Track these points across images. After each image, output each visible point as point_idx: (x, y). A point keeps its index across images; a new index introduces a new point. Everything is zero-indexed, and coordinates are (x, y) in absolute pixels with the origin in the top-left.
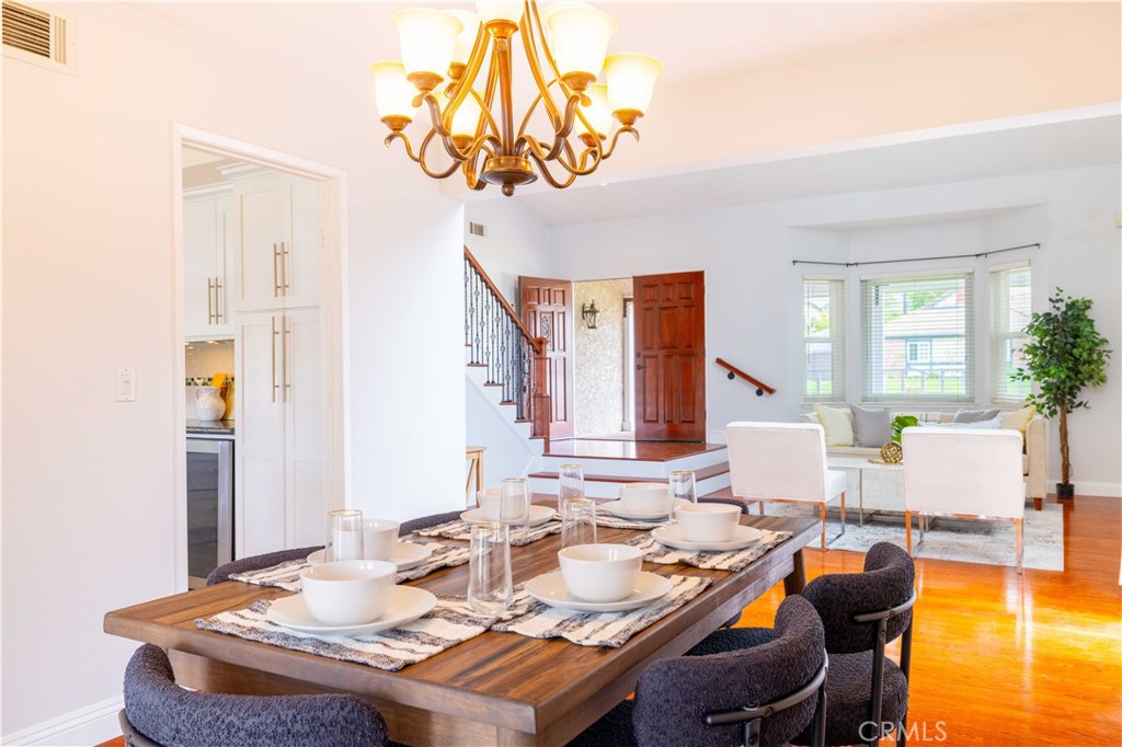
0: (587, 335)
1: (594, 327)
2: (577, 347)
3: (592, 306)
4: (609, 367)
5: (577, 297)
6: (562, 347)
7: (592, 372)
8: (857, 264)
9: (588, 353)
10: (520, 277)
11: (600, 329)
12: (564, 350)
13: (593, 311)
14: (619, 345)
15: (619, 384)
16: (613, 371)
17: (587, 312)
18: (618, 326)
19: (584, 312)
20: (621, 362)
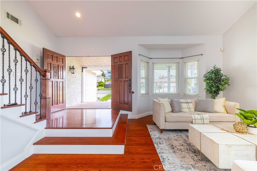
0: (71, 76)
1: (73, 73)
2: (68, 79)
3: (73, 67)
4: (78, 85)
5: (68, 64)
6: (62, 78)
7: (73, 86)
8: (152, 58)
9: (71, 81)
10: (43, 49)
11: (75, 74)
12: (63, 79)
13: (73, 68)
14: (81, 79)
15: (81, 90)
16: (79, 86)
17: (71, 68)
18: (81, 74)
19: (70, 68)
20: (81, 84)
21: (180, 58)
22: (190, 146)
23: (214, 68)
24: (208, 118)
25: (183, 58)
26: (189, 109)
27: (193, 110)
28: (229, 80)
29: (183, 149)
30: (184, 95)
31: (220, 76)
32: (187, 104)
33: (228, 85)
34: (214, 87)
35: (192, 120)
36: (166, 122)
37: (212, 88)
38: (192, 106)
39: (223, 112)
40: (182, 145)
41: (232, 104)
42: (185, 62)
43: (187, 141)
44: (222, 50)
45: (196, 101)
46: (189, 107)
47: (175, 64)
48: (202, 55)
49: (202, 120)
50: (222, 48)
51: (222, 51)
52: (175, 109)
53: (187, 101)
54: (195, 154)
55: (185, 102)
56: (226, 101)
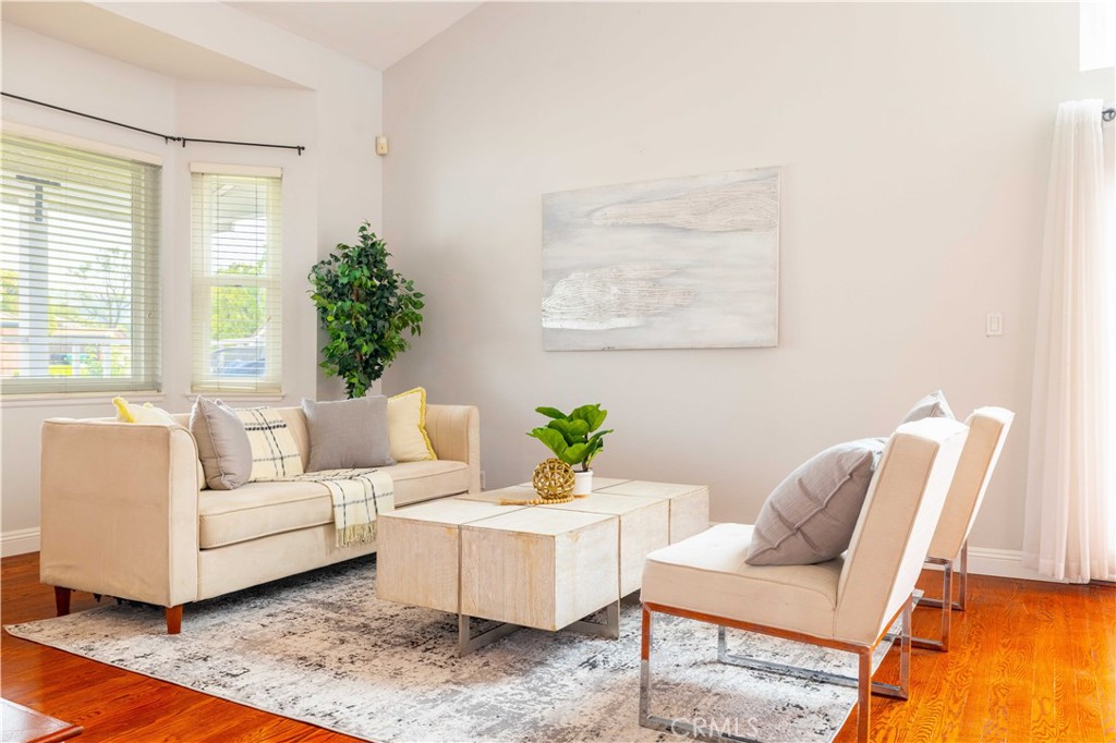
21: (167, 138)
22: (376, 632)
23: (365, 237)
24: (391, 490)
25: (185, 140)
26: (279, 462)
27: (296, 464)
28: (422, 305)
29: (359, 651)
30: (189, 393)
31: (386, 282)
32: (268, 431)
33: (413, 331)
34: (368, 337)
35: (329, 514)
36: (203, 553)
37: (357, 342)
38: (290, 442)
39: (424, 456)
40: (342, 641)
41: (456, 411)
42: (196, 168)
43: (342, 621)
44: (381, 151)
45: (306, 411)
46: (277, 455)
47: (129, 174)
48: (300, 149)
49: (371, 503)
50: (383, 141)
51: (383, 155)
52: (225, 465)
53: (261, 420)
54: (423, 647)
55: (255, 421)
56: (427, 402)
